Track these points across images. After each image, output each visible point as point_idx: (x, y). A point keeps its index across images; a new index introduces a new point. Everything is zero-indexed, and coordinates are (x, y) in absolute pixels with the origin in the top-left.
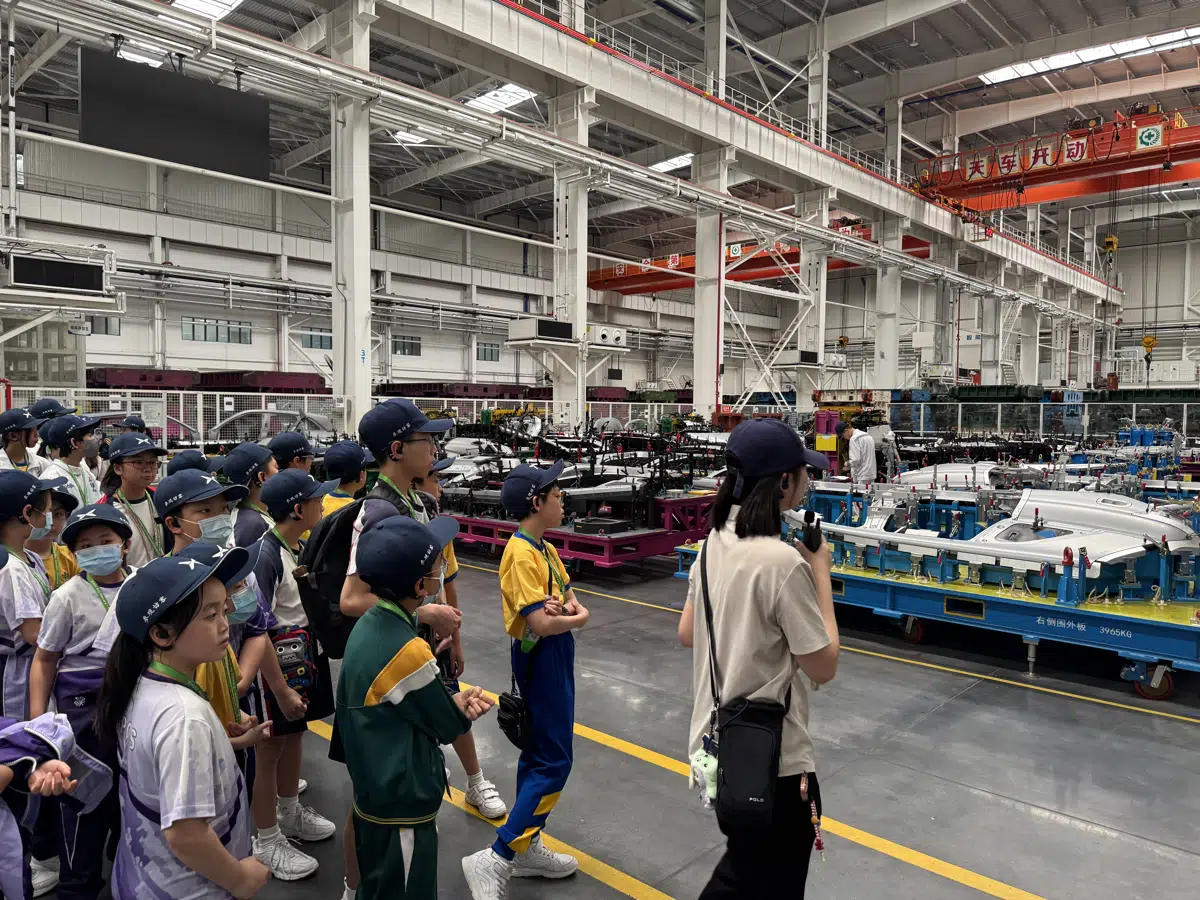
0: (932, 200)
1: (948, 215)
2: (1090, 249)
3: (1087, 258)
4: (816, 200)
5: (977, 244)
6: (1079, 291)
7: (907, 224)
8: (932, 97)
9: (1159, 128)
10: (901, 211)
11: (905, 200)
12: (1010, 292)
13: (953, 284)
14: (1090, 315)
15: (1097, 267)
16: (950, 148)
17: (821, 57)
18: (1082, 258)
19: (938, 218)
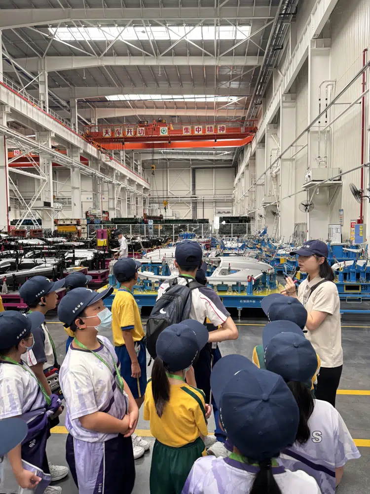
0: (90, 143)
1: (95, 149)
2: (140, 168)
3: (139, 171)
4: (46, 136)
5: (106, 162)
6: (138, 183)
7: (82, 151)
8: (87, 101)
9: (167, 128)
10: (79, 146)
11: (80, 141)
12: (118, 182)
13: (98, 177)
14: (141, 192)
15: (142, 175)
16: (94, 122)
17: (44, 73)
18: (137, 171)
19: (92, 150)
